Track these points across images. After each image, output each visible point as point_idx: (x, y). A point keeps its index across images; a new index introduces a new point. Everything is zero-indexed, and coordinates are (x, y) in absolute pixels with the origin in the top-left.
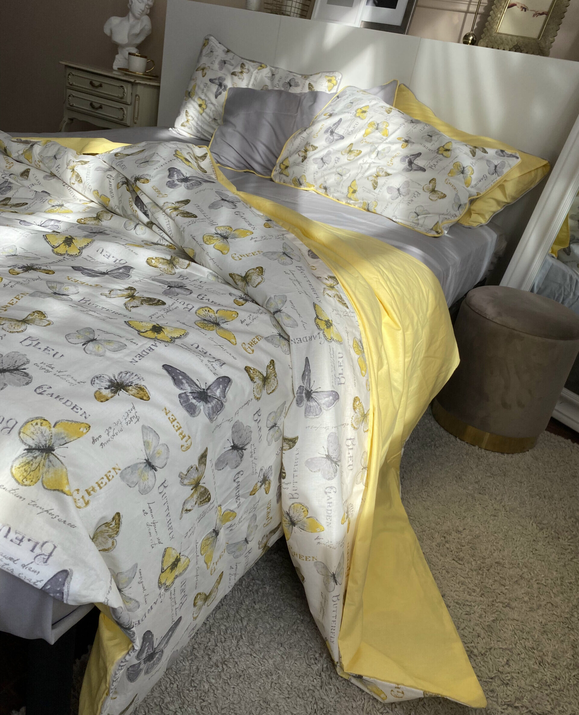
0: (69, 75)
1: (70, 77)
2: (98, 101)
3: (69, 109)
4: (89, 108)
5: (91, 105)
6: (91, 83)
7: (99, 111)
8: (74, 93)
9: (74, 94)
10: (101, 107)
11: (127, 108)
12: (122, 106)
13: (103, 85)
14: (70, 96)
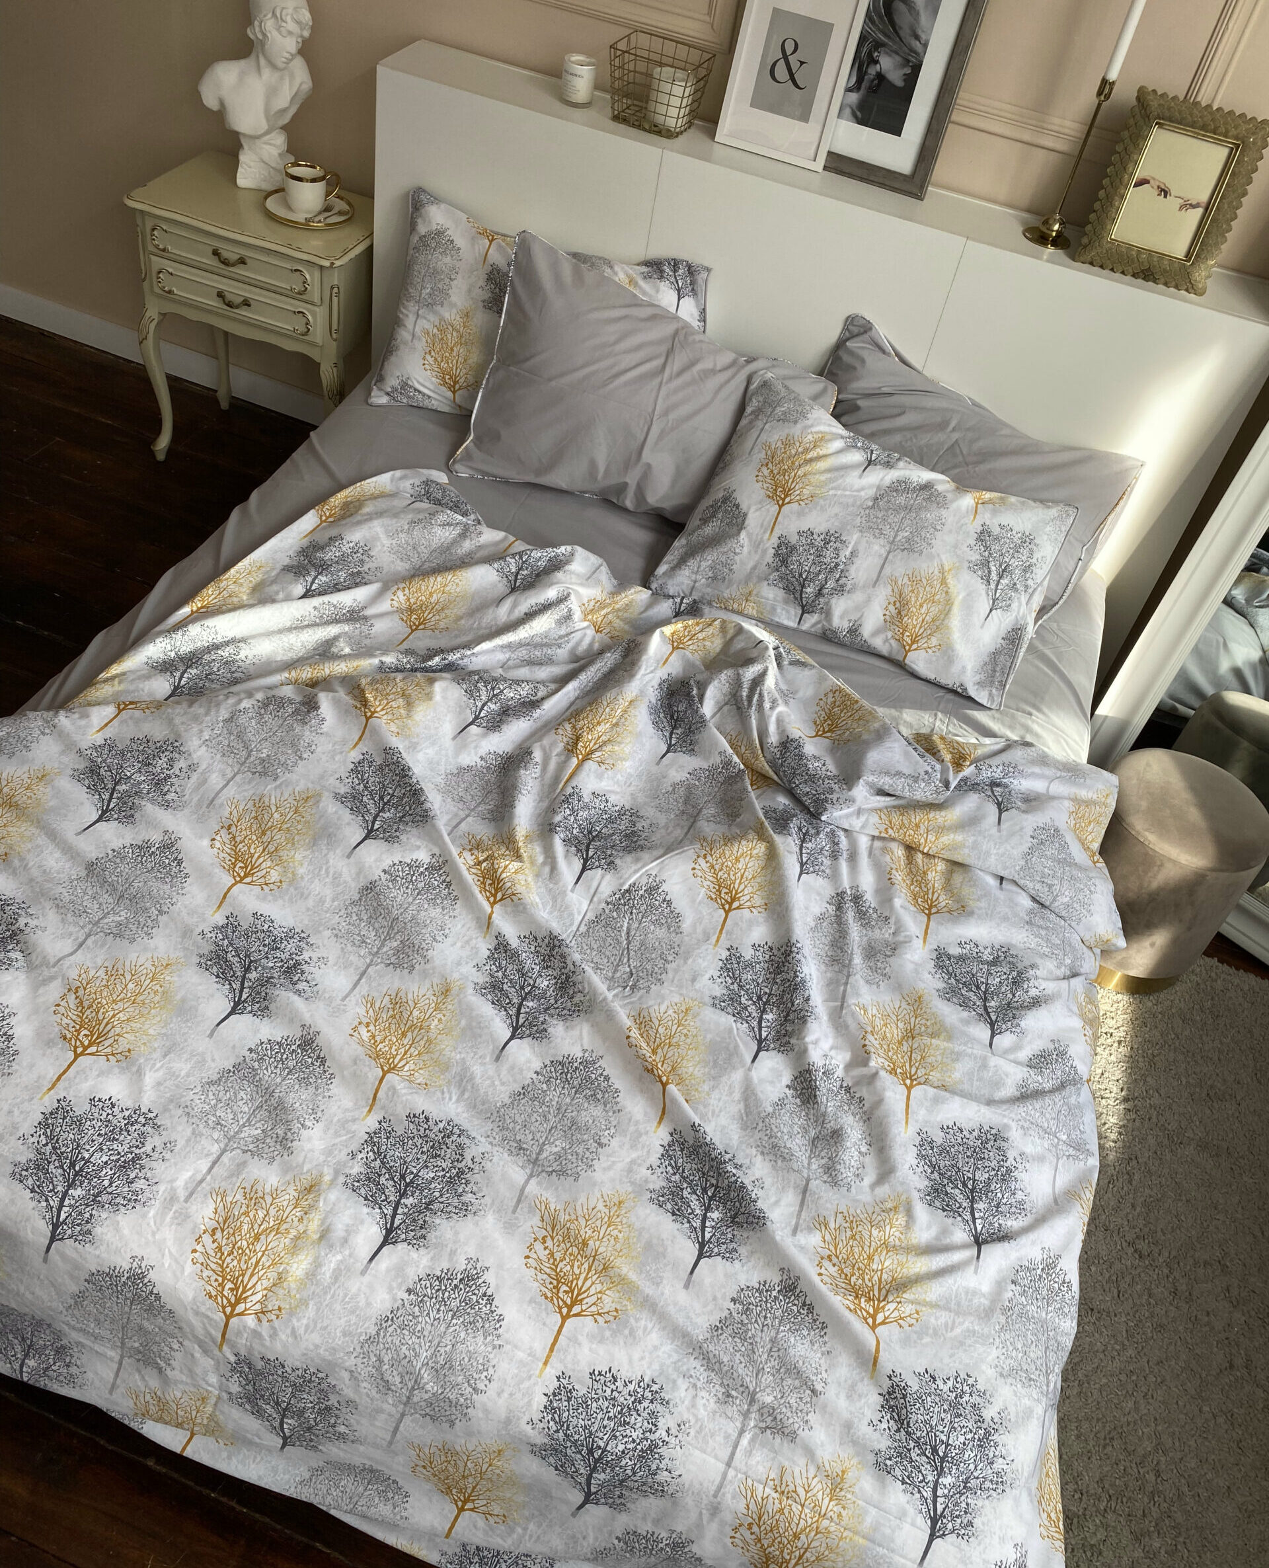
0: (153, 230)
1: (155, 233)
2: (236, 291)
3: (159, 296)
4: (215, 303)
5: (220, 295)
6: (216, 253)
7: (244, 312)
8: (170, 267)
9: (171, 270)
10: (246, 303)
11: (314, 314)
12: (301, 307)
13: (248, 261)
14: (160, 272)
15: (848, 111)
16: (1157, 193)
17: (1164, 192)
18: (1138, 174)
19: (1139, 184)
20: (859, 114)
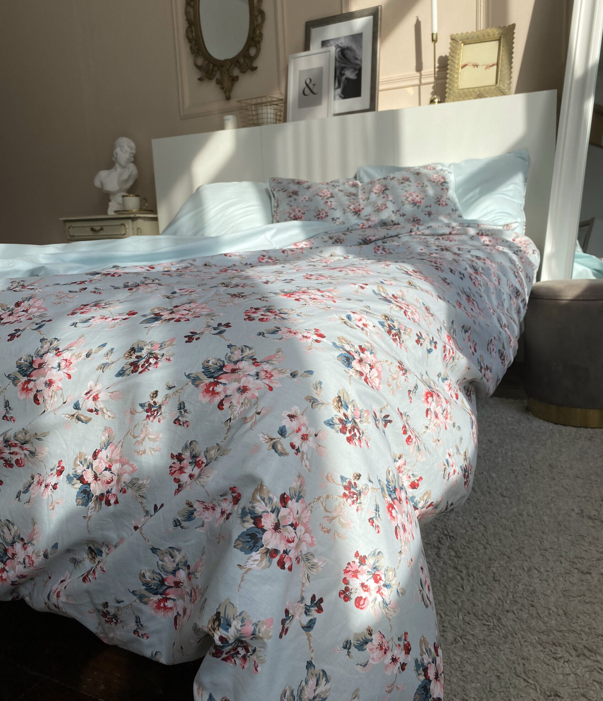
1: (70, 230)
6: (92, 230)
13: (104, 228)
15: (337, 97)
16: (472, 67)
17: (476, 66)
18: (461, 64)
19: (463, 67)
20: (343, 96)
